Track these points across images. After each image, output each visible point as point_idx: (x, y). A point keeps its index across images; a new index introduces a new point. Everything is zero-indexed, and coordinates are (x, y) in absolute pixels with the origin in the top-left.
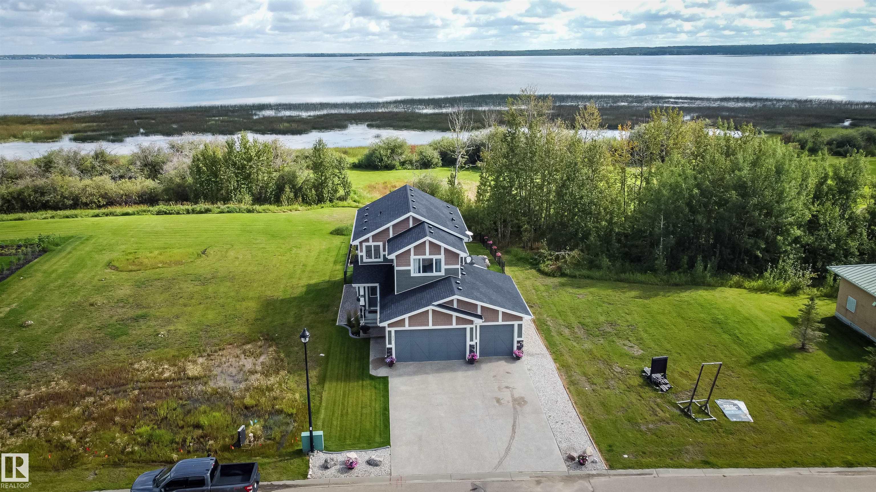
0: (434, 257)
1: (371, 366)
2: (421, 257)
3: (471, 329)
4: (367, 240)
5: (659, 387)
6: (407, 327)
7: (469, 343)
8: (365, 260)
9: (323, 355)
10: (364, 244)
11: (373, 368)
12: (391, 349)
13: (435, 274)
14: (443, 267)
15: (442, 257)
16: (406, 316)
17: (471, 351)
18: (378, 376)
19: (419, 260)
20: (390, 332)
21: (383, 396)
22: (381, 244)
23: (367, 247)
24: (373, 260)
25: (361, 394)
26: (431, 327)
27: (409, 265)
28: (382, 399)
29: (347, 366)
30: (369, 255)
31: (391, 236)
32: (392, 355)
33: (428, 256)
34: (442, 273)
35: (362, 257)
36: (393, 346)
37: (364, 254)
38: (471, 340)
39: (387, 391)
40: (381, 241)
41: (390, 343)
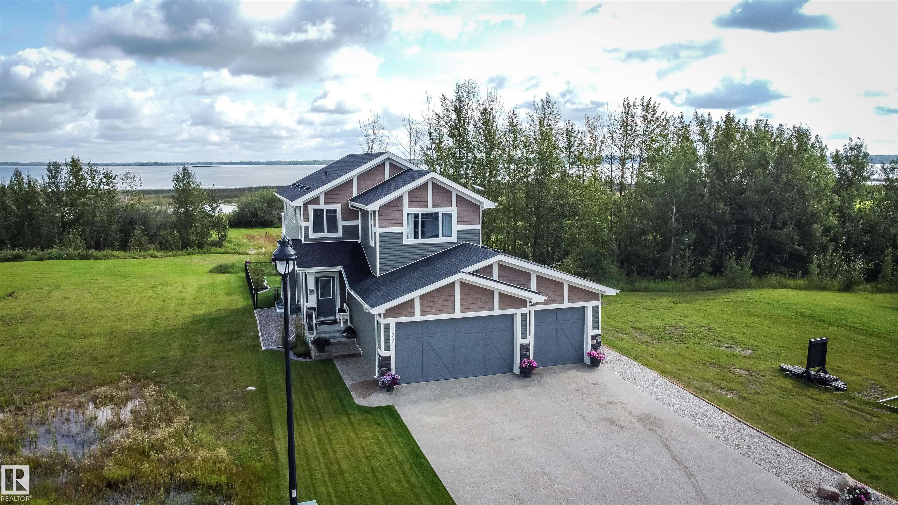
0: (441, 210)
1: (354, 394)
2: (420, 211)
3: (524, 316)
4: (315, 201)
5: (830, 385)
6: (417, 317)
7: (519, 341)
8: (312, 235)
9: (254, 388)
10: (311, 208)
11: (359, 396)
12: (389, 358)
13: (442, 239)
14: (456, 227)
15: (453, 210)
16: (416, 294)
17: (524, 356)
18: (374, 406)
19: (416, 216)
20: (387, 326)
21: (400, 435)
22: (339, 207)
23: (315, 211)
24: (326, 235)
25: (353, 436)
26: (457, 314)
27: (401, 225)
28: (399, 439)
29: (306, 397)
30: (318, 228)
31: (355, 194)
32: (390, 370)
33: (430, 209)
34: (454, 239)
35: (306, 229)
36: (392, 353)
37: (310, 224)
38: (524, 336)
39: (404, 427)
40: (338, 203)
41: (387, 348)
